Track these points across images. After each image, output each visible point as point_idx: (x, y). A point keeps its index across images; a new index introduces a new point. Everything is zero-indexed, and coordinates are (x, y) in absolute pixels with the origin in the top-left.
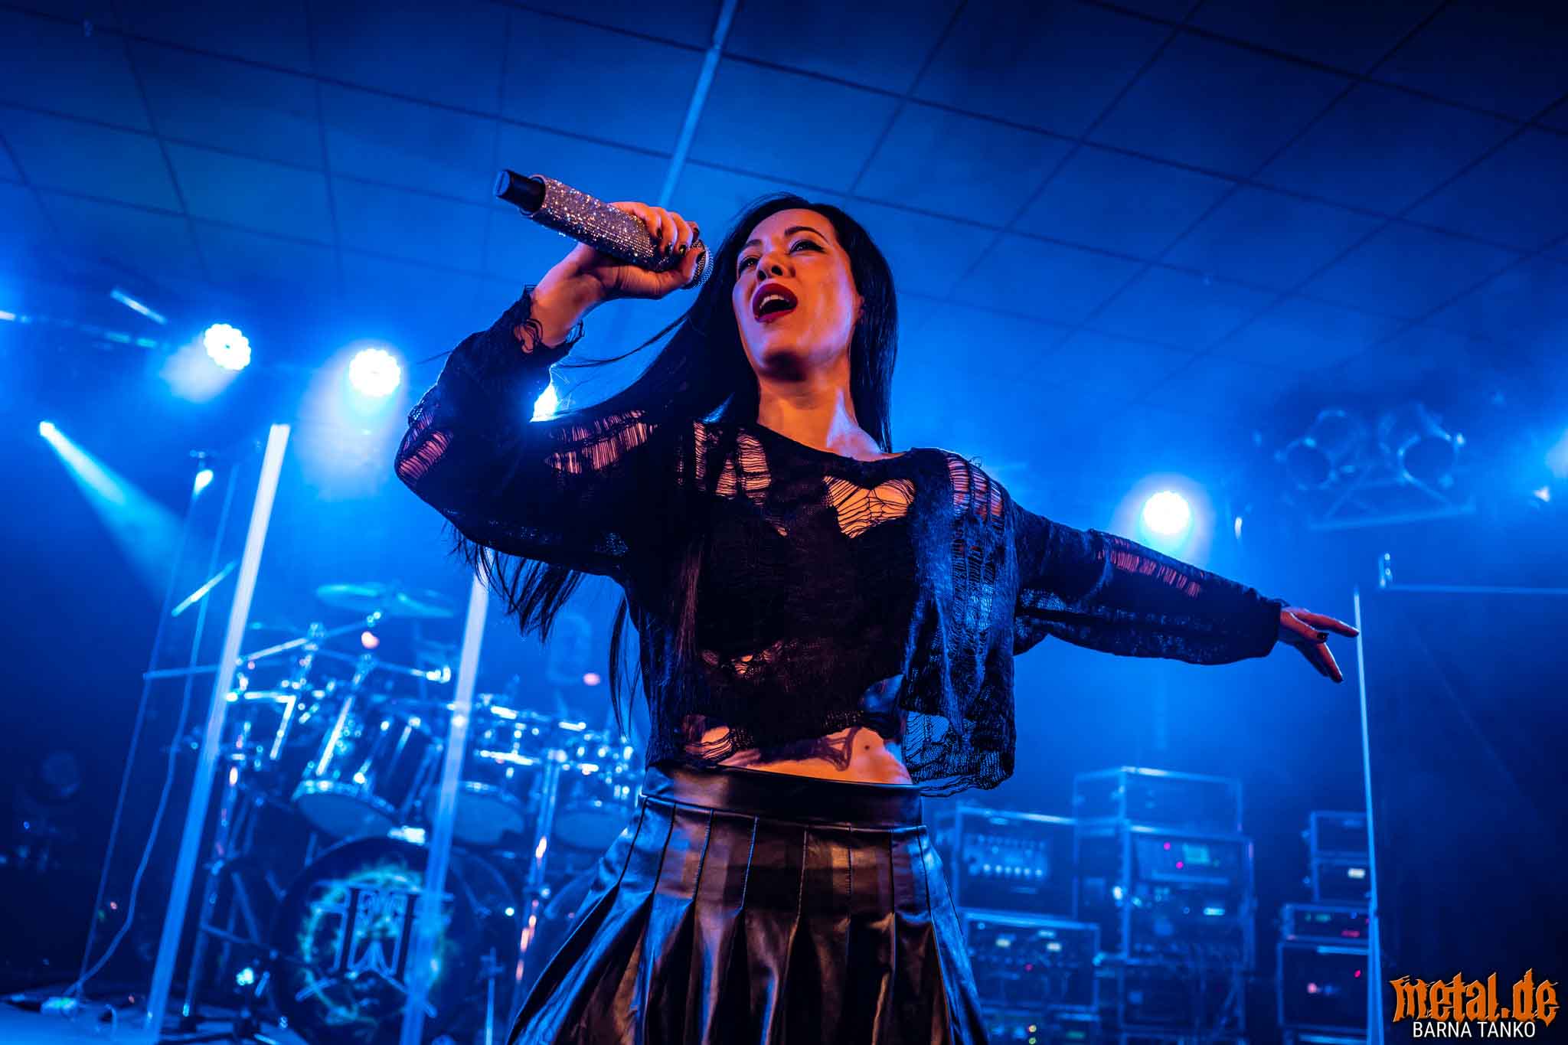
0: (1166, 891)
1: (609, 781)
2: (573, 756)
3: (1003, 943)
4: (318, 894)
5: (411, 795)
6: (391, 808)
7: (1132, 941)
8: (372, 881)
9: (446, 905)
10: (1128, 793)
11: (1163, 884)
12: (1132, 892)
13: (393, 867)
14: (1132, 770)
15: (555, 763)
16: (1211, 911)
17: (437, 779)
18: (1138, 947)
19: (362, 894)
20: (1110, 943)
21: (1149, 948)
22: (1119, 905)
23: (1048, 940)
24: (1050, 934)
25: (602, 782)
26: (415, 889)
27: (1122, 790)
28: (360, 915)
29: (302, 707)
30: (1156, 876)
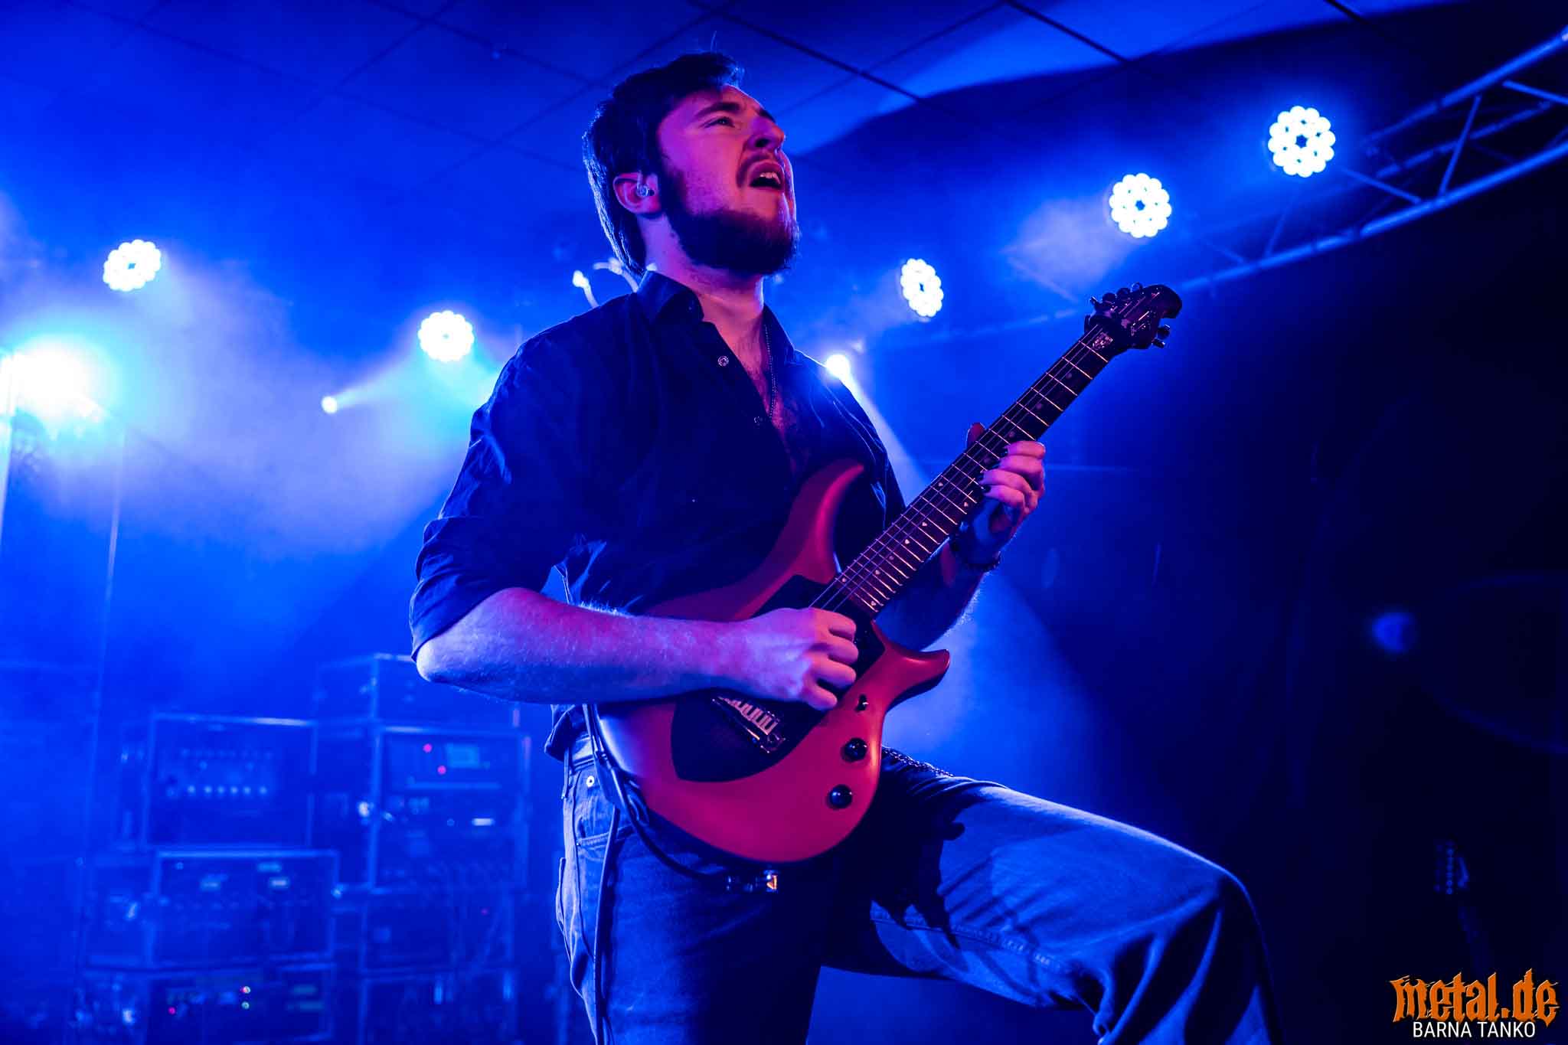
0: (425, 802)
3: (211, 884)
7: (380, 865)
10: (382, 686)
11: (419, 794)
12: (381, 806)
14: (387, 657)
16: (480, 822)
18: (387, 873)
20: (352, 873)
21: (401, 873)
22: (365, 822)
23: (274, 875)
24: (276, 867)
27: (374, 682)
30: (412, 784)
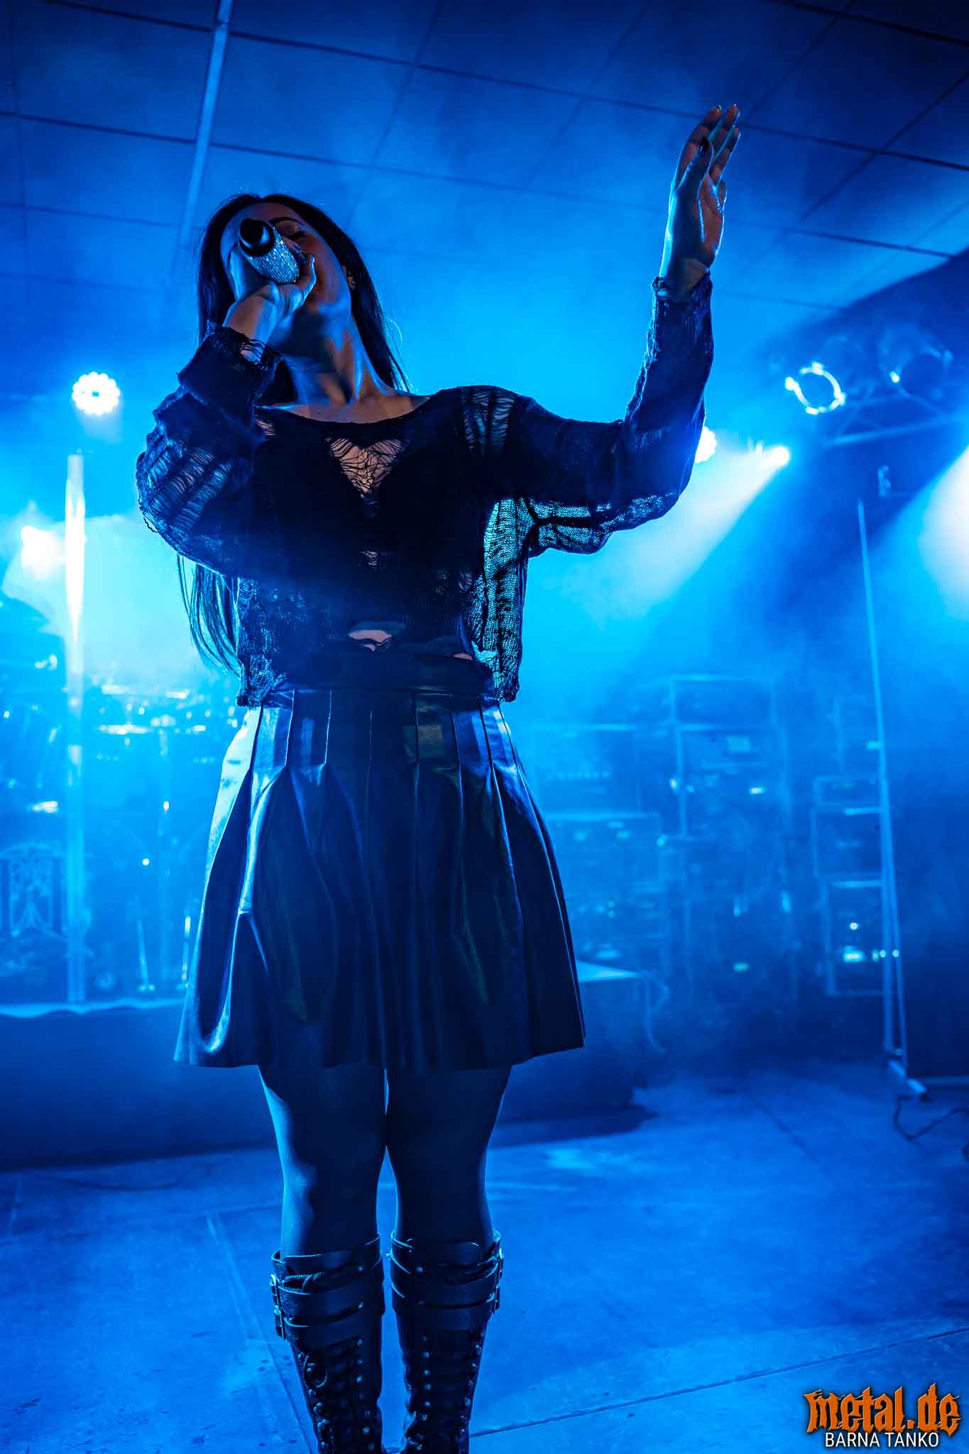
3: (580, 836)
5: (40, 774)
6: (23, 788)
7: (689, 822)
8: (18, 853)
10: (677, 698)
11: (711, 772)
12: (685, 782)
13: (36, 837)
14: (679, 677)
16: (755, 791)
18: (693, 827)
19: (11, 864)
20: (670, 828)
21: (703, 827)
22: (676, 794)
23: (617, 830)
24: (619, 825)
27: (671, 695)
28: (12, 883)
30: (706, 765)
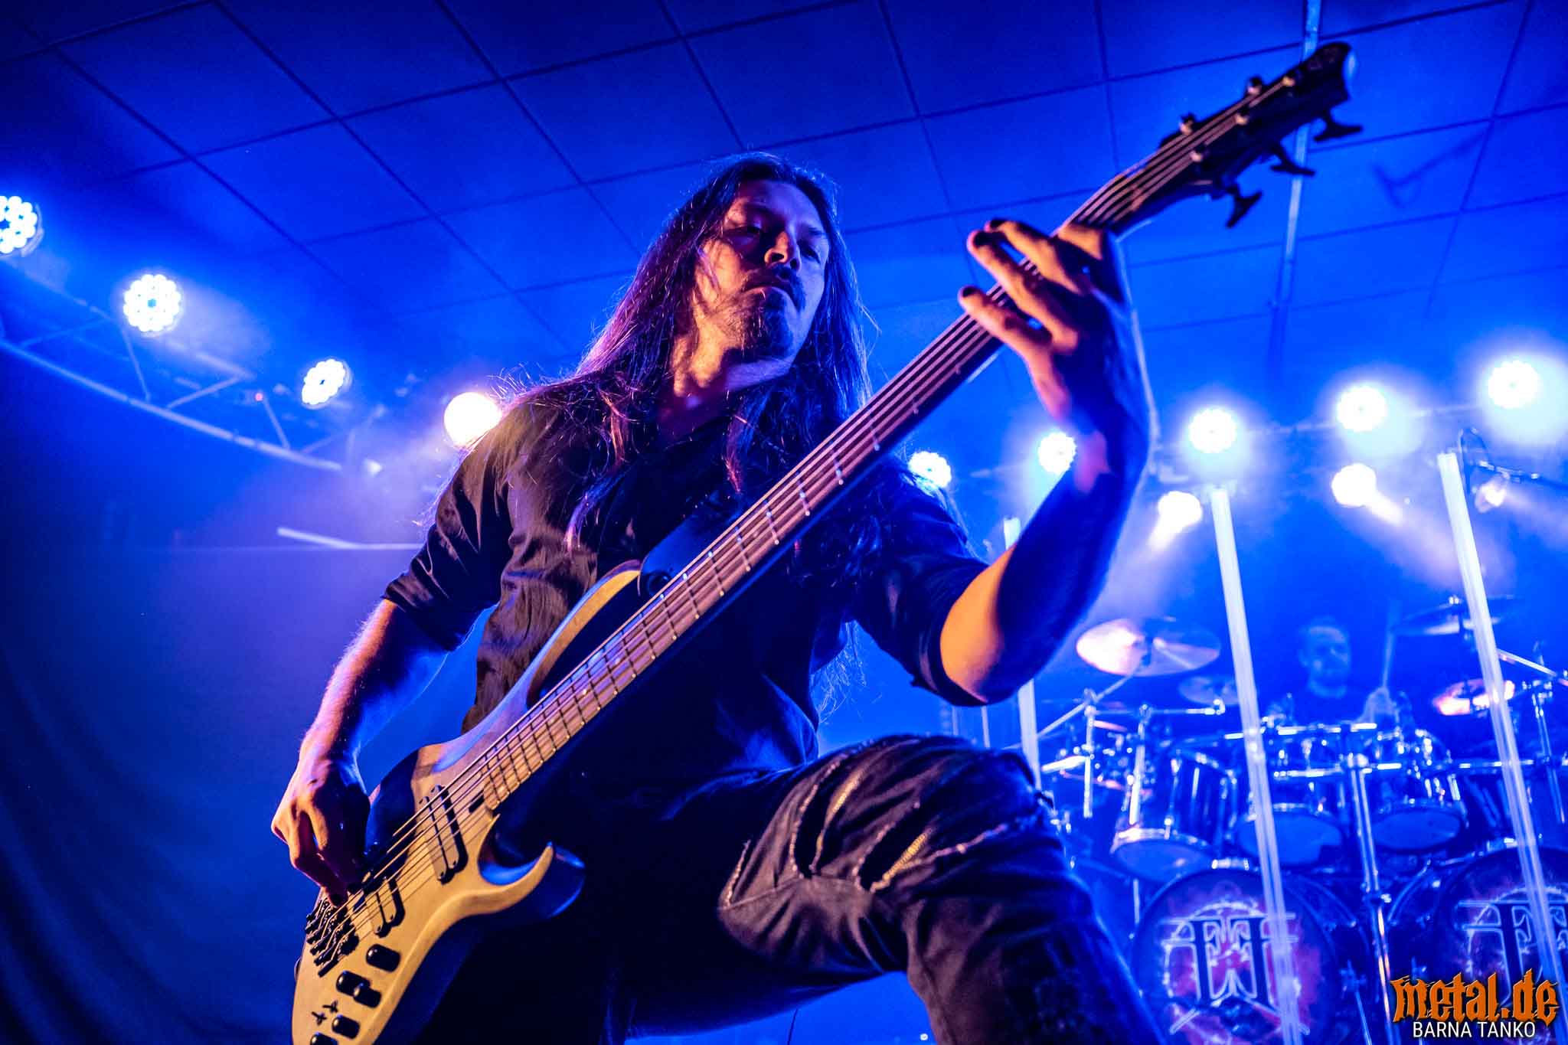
1: (1418, 776)
2: (1372, 760)
4: (1165, 932)
5: (1219, 829)
6: (1204, 843)
8: (1212, 912)
9: (1291, 924)
13: (1228, 896)
15: (1357, 769)
17: (1243, 806)
19: (1206, 925)
25: (1411, 779)
26: (1254, 913)
28: (1208, 946)
29: (1097, 766)
